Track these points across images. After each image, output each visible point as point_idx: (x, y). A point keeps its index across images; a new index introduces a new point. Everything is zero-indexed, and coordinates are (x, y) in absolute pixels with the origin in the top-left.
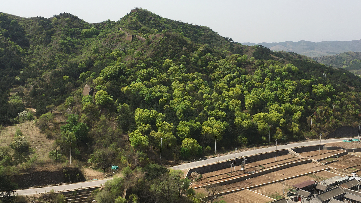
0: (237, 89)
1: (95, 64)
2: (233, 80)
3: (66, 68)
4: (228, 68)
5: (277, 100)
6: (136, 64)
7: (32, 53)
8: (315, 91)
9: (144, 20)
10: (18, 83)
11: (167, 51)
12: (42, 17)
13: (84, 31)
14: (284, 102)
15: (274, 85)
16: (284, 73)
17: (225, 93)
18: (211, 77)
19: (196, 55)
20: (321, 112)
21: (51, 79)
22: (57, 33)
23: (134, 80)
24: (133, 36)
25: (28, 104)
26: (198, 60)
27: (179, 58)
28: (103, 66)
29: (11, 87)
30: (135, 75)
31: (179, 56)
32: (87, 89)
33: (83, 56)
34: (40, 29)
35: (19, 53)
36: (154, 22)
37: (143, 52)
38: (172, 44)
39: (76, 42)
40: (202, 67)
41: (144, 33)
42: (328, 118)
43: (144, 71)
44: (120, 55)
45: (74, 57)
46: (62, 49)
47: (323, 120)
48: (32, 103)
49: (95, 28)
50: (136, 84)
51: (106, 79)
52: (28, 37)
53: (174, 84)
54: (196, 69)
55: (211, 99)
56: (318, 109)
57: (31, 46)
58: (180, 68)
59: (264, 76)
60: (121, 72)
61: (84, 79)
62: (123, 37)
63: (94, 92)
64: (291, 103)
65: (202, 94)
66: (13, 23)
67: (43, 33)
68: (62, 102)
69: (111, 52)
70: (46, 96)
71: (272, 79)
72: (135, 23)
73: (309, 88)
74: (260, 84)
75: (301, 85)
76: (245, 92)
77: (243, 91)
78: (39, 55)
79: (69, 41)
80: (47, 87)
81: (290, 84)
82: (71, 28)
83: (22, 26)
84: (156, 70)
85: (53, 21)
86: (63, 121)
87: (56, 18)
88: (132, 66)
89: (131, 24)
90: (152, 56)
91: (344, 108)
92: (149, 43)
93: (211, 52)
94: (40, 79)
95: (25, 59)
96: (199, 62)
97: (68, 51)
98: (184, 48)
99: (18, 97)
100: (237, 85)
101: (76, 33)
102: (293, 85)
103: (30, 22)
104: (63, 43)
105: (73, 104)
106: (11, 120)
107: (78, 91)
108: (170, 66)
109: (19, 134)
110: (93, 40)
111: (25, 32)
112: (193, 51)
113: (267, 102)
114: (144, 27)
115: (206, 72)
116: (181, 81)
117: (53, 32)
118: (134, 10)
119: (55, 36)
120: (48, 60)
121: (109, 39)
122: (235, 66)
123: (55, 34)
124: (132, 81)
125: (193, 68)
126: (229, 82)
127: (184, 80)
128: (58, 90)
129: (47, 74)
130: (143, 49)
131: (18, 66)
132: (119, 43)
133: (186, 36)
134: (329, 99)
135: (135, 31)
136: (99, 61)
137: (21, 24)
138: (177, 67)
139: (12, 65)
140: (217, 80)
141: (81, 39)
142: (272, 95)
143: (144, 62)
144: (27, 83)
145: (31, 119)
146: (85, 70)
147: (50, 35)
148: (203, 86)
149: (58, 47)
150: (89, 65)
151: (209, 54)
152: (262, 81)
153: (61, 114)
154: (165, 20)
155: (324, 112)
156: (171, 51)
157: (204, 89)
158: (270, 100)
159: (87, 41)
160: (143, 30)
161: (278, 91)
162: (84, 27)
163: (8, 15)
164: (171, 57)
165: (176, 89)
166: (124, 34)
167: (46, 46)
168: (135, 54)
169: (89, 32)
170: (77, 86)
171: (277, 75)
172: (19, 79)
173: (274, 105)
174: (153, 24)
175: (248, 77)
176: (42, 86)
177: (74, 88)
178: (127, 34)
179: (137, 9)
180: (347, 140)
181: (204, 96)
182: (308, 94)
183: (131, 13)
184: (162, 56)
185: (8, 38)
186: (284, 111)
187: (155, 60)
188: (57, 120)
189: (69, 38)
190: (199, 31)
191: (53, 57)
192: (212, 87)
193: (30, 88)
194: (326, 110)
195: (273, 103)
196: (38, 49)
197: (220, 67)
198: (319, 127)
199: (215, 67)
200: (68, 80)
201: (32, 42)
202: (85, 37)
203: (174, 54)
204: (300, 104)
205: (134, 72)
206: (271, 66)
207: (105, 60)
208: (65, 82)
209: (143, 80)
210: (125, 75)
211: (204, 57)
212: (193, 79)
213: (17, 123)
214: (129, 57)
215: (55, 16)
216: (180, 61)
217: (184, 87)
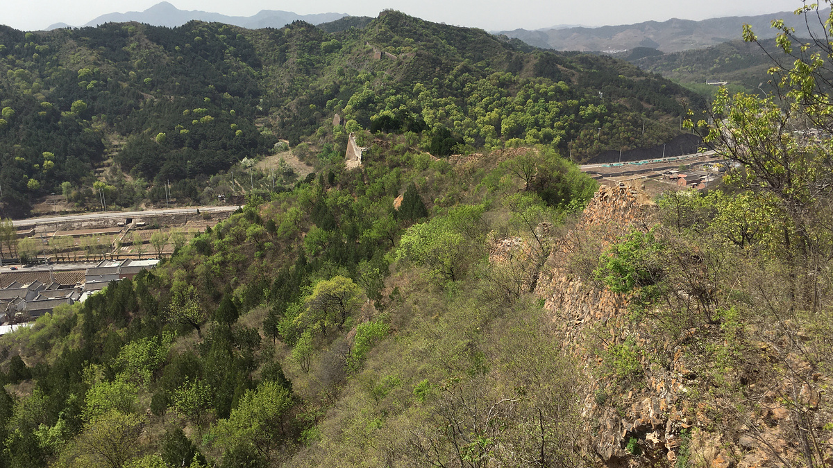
0: (494, 114)
1: (341, 90)
2: (491, 103)
3: (312, 96)
4: (487, 90)
5: (536, 124)
6: (385, 90)
7: (267, 76)
8: (582, 113)
9: (396, 26)
10: (261, 114)
11: (418, 73)
12: (271, 28)
13: (323, 44)
14: (544, 127)
15: (536, 108)
16: (549, 94)
17: (480, 118)
18: (467, 101)
19: (450, 77)
20: (585, 136)
21: (297, 108)
22: (293, 49)
23: (383, 108)
24: (382, 53)
25: (279, 135)
26: (452, 82)
27: (432, 81)
28: (350, 93)
29: (255, 118)
30: (383, 102)
31: (431, 79)
32: (337, 118)
33: (325, 78)
34: (271, 45)
35: (253, 77)
36: (408, 28)
37: (393, 74)
38: (424, 65)
39: (316, 60)
40: (457, 90)
41: (395, 47)
42: (592, 142)
43: (392, 98)
44: (368, 79)
45: (315, 79)
46: (301, 70)
47: (586, 145)
48: (283, 135)
49: (336, 41)
50: (385, 112)
51: (355, 108)
52: (259, 55)
53: (424, 111)
54: (449, 92)
55: (462, 126)
56: (582, 133)
57: (264, 67)
58: (432, 93)
59: (527, 97)
60: (370, 100)
61: (331, 107)
62: (370, 54)
63: (345, 122)
64: (552, 127)
65: (453, 120)
66: (239, 38)
67: (275, 49)
68: (313, 132)
69: (358, 74)
70: (295, 126)
71: (536, 100)
72: (385, 33)
73: (576, 109)
74: (521, 107)
75: (568, 107)
76: (503, 116)
77: (500, 115)
78: (275, 78)
79: (308, 59)
80: (295, 117)
81: (554, 106)
82: (308, 41)
83: (249, 41)
84: (406, 97)
85: (286, 32)
86: (317, 151)
87: (288, 29)
88: (380, 93)
89: (379, 35)
90: (401, 81)
91: (614, 131)
92: (399, 64)
93: (469, 71)
94: (285, 108)
95: (261, 84)
96: (454, 84)
97: (308, 73)
98: (438, 69)
99: (266, 128)
100: (496, 109)
101: (315, 48)
102: (558, 107)
103: (258, 35)
104: (301, 63)
105: (324, 134)
106: (269, 151)
107: (327, 120)
108: (421, 91)
109: (283, 161)
110: (335, 57)
111: (255, 49)
112: (448, 72)
113: (525, 127)
114: (396, 38)
115: (461, 95)
116: (431, 108)
117: (287, 48)
118: (383, 12)
119: (290, 52)
120: (287, 85)
121: (355, 56)
122: (496, 87)
123: (290, 50)
124: (381, 109)
125: (446, 92)
126: (487, 105)
127: (435, 106)
128: (306, 120)
129: (291, 103)
130: (392, 71)
131: (256, 94)
132: (367, 62)
133: (450, 44)
134: (597, 122)
135: (385, 44)
136: (345, 87)
137: (248, 38)
138: (428, 92)
139: (250, 92)
140: (473, 104)
141: (320, 55)
142: (532, 119)
143: (393, 88)
144: (271, 113)
145: (287, 149)
146: (331, 97)
147: (283, 51)
148: (455, 112)
149: (295, 69)
150: (335, 92)
151: (467, 74)
152: (524, 104)
153: (313, 144)
154: (423, 24)
155: (588, 136)
156: (422, 74)
157: (456, 115)
158: (528, 124)
159: (328, 58)
160: (394, 42)
161: (540, 115)
162: (323, 39)
163: (232, 27)
164: (422, 80)
165: (426, 116)
166: (372, 50)
167: (281, 66)
168: (385, 77)
169: (329, 46)
170: (324, 115)
171: (542, 96)
172: (261, 109)
173: (533, 130)
174: (408, 31)
175: (509, 99)
176: (289, 117)
177: (322, 117)
178: (375, 50)
179: (387, 12)
180: (608, 165)
181: (455, 122)
182: (573, 116)
183: (379, 17)
184: (413, 80)
185: (238, 59)
186: (542, 136)
187: (405, 85)
188: (313, 149)
189: (306, 55)
190: (468, 35)
191: (292, 81)
192: (466, 113)
193: (276, 118)
194: (592, 134)
195: (532, 128)
196: (273, 70)
197: (479, 88)
198: (581, 153)
199: (473, 89)
200: (315, 109)
201: (265, 61)
202: (326, 52)
203: (426, 76)
204: (562, 128)
205: (383, 99)
206: (537, 86)
207: (352, 84)
208: (312, 111)
209: (391, 108)
210: (373, 103)
211: (461, 78)
212: (446, 104)
213: (274, 153)
214: (378, 80)
215: (287, 26)
216: (432, 84)
217: (434, 113)
